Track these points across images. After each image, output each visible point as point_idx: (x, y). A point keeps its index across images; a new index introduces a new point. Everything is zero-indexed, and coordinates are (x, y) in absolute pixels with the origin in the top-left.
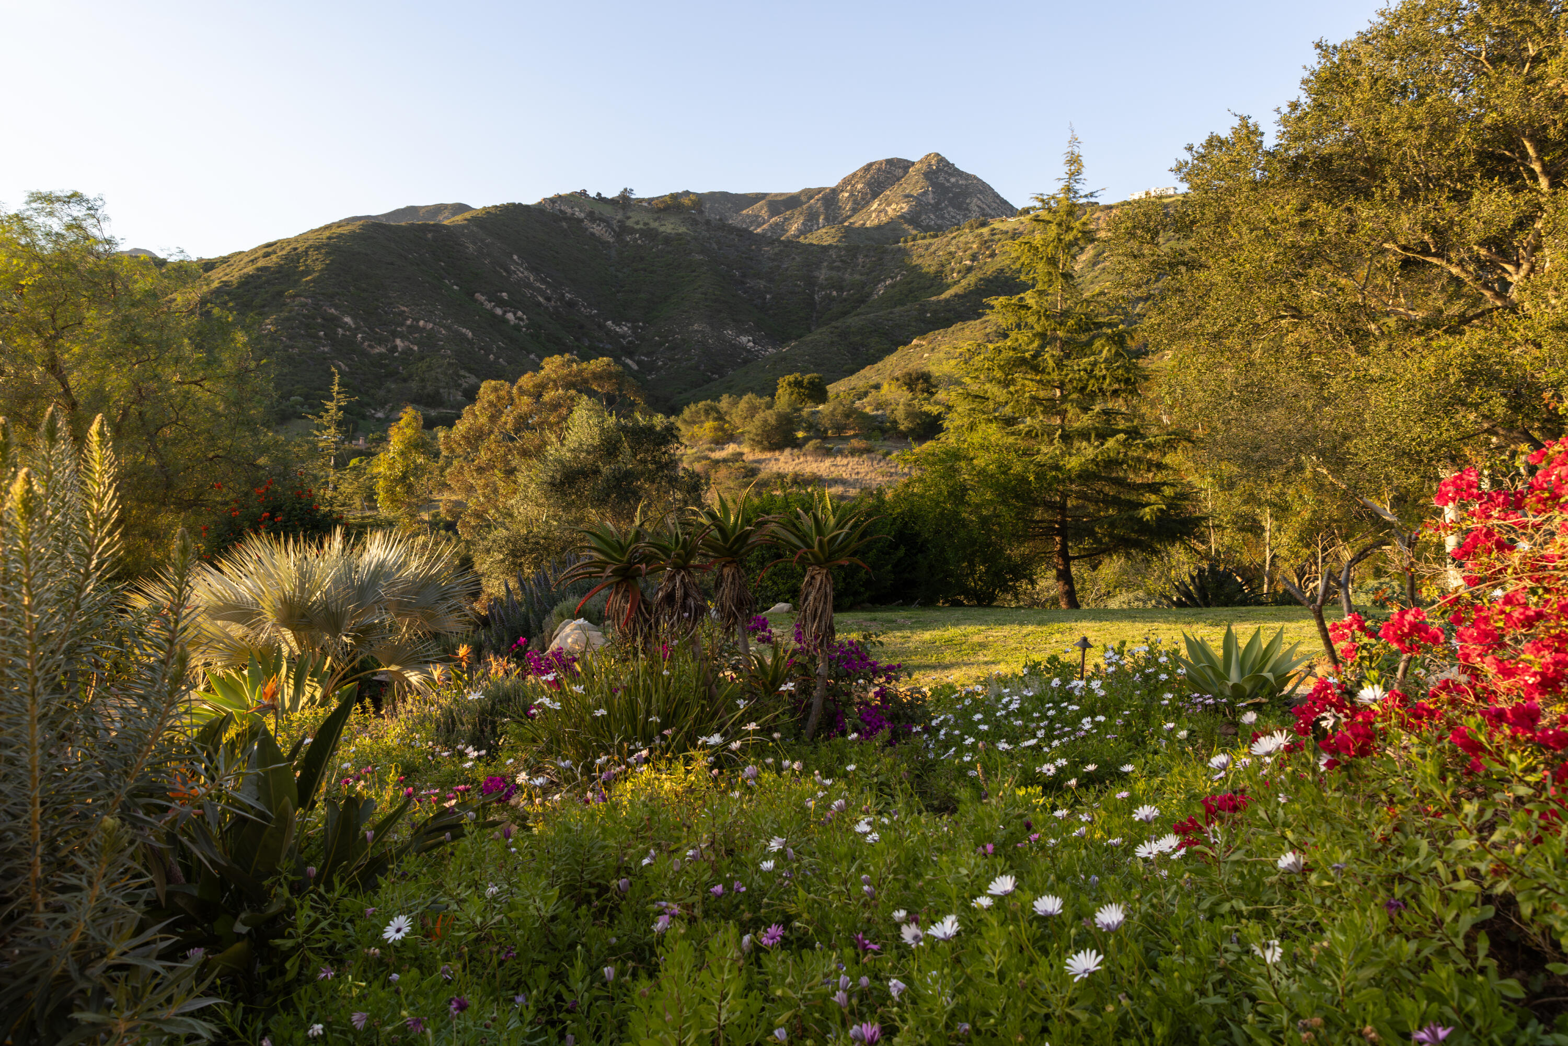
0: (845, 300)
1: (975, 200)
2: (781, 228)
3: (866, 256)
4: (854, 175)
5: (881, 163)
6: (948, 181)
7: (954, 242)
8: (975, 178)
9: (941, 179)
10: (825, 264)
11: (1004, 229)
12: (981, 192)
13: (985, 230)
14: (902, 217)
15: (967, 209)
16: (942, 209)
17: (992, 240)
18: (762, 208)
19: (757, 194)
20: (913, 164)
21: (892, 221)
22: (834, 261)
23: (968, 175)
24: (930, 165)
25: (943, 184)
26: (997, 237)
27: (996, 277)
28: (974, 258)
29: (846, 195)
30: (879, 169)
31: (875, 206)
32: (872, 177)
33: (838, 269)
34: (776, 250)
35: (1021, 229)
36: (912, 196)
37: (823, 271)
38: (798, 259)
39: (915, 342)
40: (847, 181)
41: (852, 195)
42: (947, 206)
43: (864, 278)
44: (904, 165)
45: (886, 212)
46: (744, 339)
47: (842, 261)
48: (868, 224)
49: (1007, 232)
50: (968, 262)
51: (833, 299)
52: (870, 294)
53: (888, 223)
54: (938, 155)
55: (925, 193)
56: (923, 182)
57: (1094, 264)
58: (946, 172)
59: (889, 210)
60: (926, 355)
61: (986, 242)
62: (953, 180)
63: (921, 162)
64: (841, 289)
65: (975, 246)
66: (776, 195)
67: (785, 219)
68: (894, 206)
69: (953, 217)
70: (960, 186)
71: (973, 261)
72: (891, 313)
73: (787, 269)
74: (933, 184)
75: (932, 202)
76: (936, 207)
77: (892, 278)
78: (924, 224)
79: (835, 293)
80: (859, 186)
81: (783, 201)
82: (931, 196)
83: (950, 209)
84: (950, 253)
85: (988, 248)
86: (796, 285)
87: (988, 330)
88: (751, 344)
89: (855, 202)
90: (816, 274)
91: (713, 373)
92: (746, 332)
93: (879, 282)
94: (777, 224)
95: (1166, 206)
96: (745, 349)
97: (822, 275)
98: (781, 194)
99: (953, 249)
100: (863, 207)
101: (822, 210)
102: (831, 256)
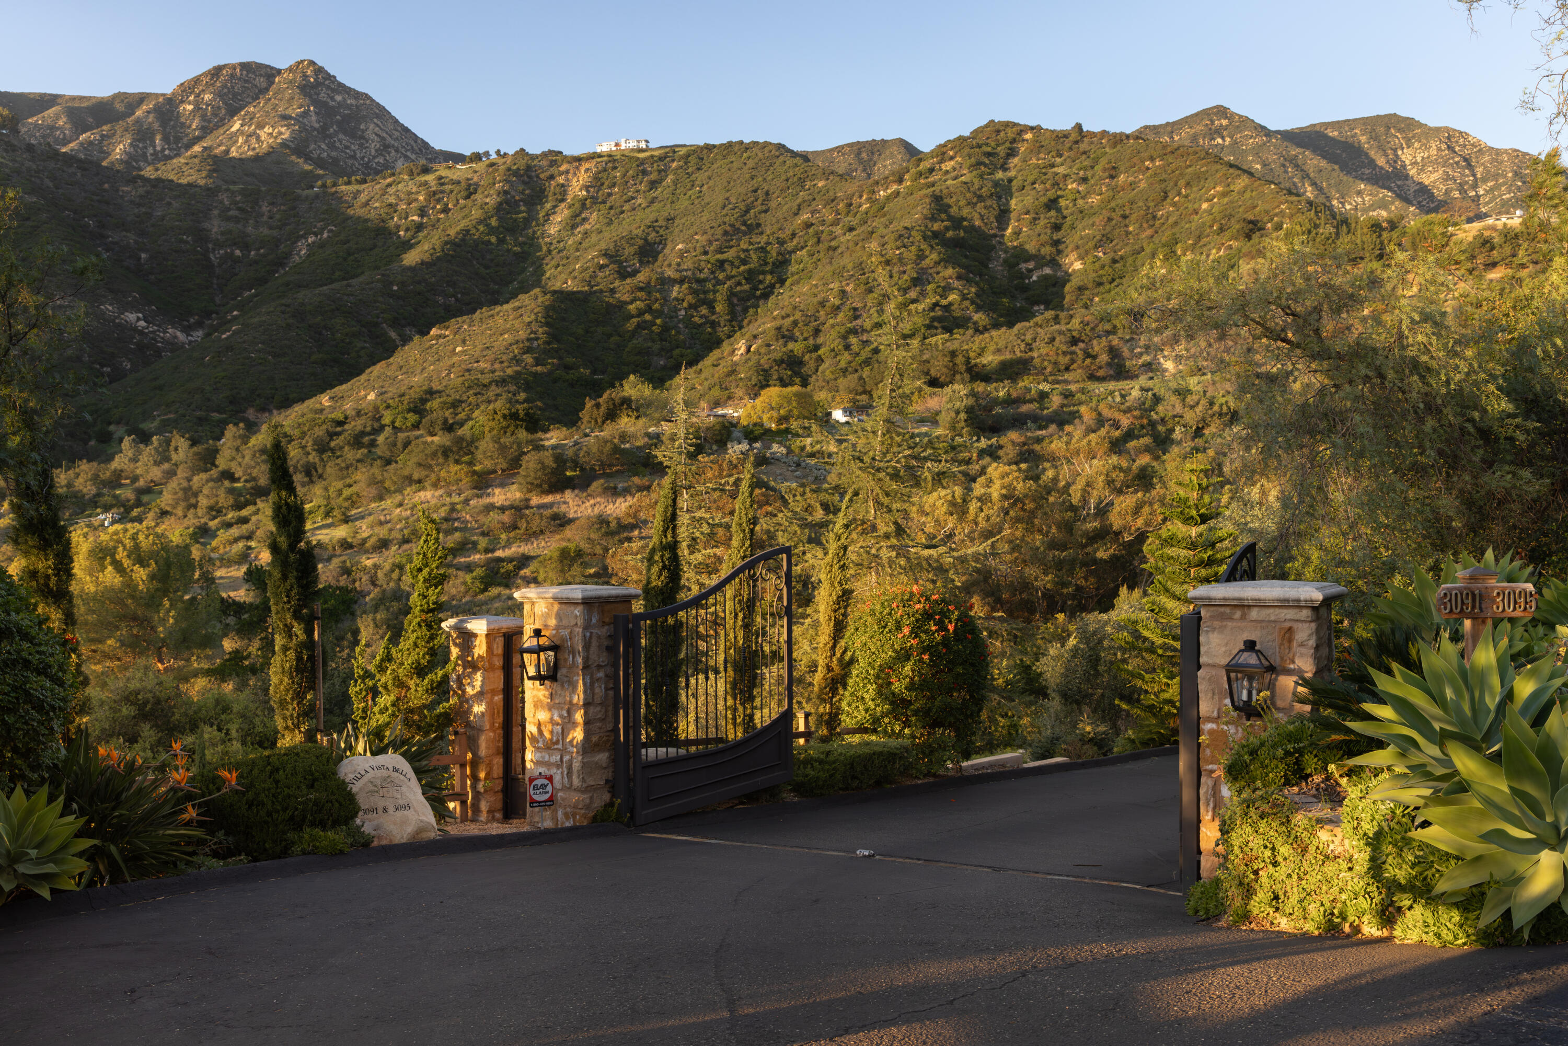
0: (256, 262)
1: (372, 126)
2: (101, 147)
3: (273, 204)
4: (197, 80)
5: (234, 67)
6: (332, 99)
7: (391, 190)
8: (367, 96)
9: (323, 96)
10: (216, 212)
11: (455, 177)
12: (378, 117)
13: (430, 178)
14: (284, 145)
15: (362, 137)
16: (330, 136)
17: (442, 192)
18: (57, 117)
19: (43, 96)
20: (279, 72)
21: (272, 152)
22: (229, 209)
23: (358, 93)
24: (305, 76)
25: (326, 103)
26: (448, 187)
27: (463, 240)
28: (422, 212)
29: (190, 107)
30: (232, 76)
31: (236, 127)
32: (224, 86)
33: (236, 220)
34: (141, 191)
35: (476, 179)
36: (290, 118)
37: (216, 222)
38: (175, 204)
39: (434, 332)
40: (189, 88)
41: (197, 108)
42: (336, 133)
43: (275, 233)
44: (270, 73)
45: (258, 138)
46: (131, 317)
47: (239, 209)
48: (234, 153)
49: (459, 182)
50: (415, 218)
51: (237, 261)
52: (288, 255)
53: (268, 154)
54: (312, 63)
55: (306, 114)
56: (299, 99)
57: (573, 227)
58: (328, 87)
59: (263, 134)
60: (458, 349)
61: (435, 193)
62: (339, 98)
63: (290, 69)
64: (246, 247)
65: (421, 198)
66: (73, 98)
67: (102, 136)
68: (268, 129)
69: (347, 147)
70: (349, 107)
71: (422, 216)
72: (349, 285)
73: (163, 218)
74: (315, 102)
75: (317, 125)
76: (323, 132)
77: (316, 234)
78: (315, 155)
79: (238, 253)
80: (207, 97)
81: (87, 108)
82: (314, 118)
83: (341, 136)
84: (390, 205)
85: (438, 201)
86: (182, 241)
87: (527, 319)
88: (142, 323)
89: (204, 117)
90: (206, 225)
91: (102, 366)
92: (133, 307)
93: (299, 238)
94: (91, 143)
95: (642, 162)
96: (135, 329)
97: (215, 227)
98: (82, 98)
99: (392, 200)
100: (217, 127)
101: (156, 126)
102: (222, 202)
